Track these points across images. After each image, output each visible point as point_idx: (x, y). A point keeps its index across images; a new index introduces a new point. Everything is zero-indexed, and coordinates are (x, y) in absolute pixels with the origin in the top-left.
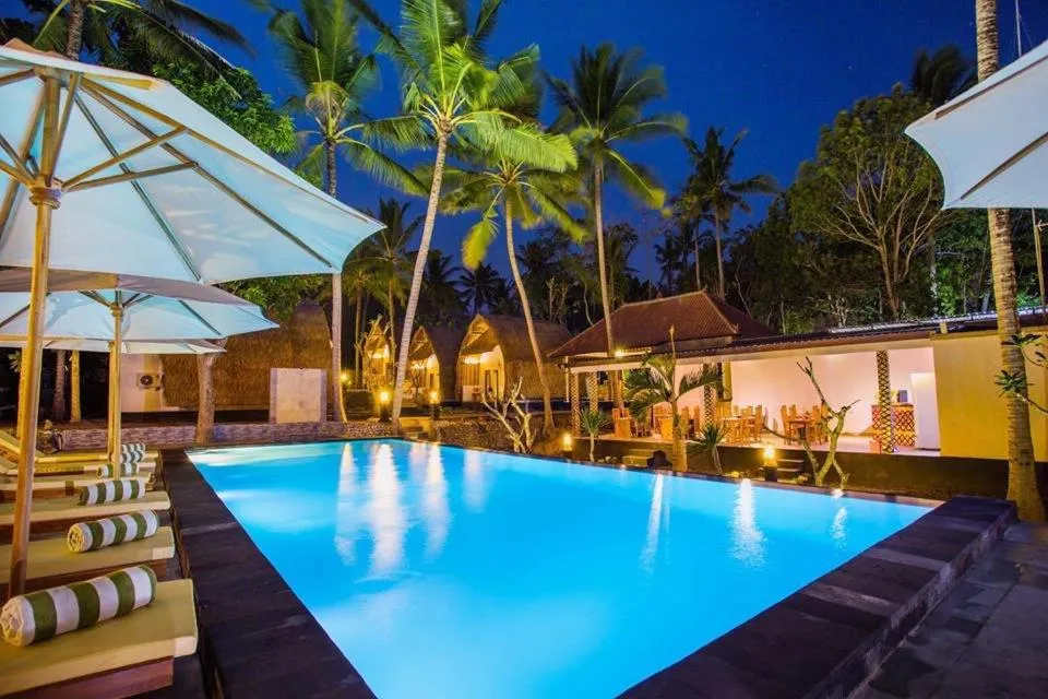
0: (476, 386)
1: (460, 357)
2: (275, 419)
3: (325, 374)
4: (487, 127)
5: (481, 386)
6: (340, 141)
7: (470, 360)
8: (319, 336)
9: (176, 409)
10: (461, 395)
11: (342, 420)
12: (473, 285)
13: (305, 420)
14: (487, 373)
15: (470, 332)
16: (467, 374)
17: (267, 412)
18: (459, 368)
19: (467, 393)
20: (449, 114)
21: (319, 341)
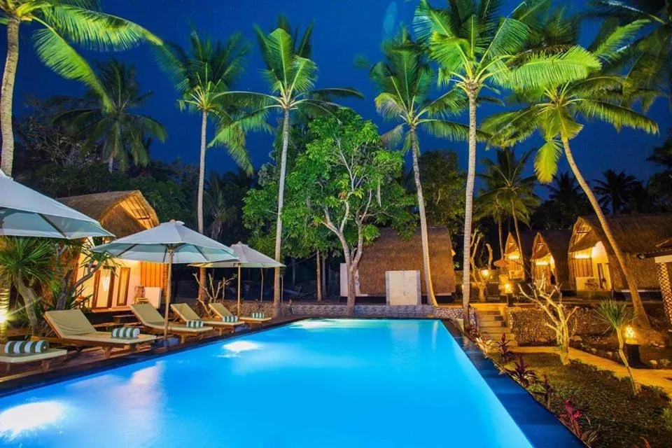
0: (590, 277)
1: (570, 253)
2: (389, 302)
3: (419, 273)
4: (501, 74)
5: (596, 277)
6: (417, 123)
7: (580, 256)
8: (444, 248)
9: (366, 295)
10: (575, 285)
11: (433, 304)
12: (609, 192)
13: (408, 304)
14: (599, 265)
15: (575, 232)
16: (579, 269)
17: (385, 298)
18: (570, 263)
19: (581, 284)
20: (471, 77)
21: (444, 251)
